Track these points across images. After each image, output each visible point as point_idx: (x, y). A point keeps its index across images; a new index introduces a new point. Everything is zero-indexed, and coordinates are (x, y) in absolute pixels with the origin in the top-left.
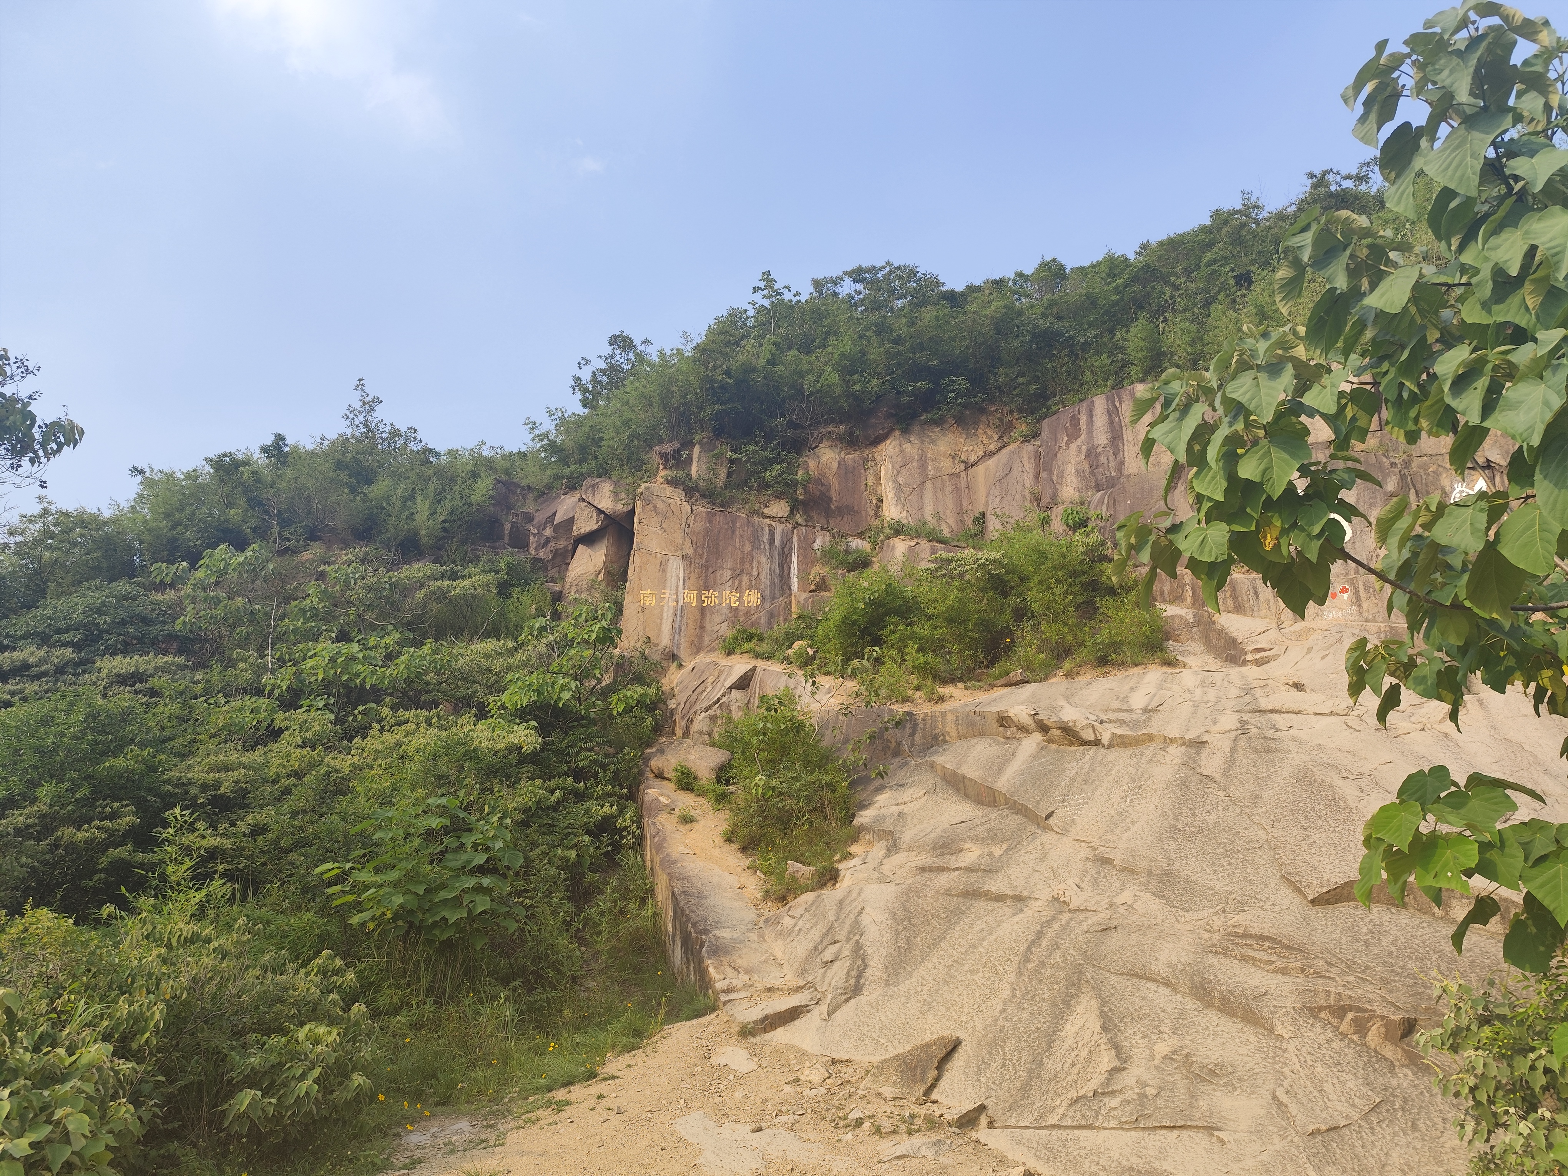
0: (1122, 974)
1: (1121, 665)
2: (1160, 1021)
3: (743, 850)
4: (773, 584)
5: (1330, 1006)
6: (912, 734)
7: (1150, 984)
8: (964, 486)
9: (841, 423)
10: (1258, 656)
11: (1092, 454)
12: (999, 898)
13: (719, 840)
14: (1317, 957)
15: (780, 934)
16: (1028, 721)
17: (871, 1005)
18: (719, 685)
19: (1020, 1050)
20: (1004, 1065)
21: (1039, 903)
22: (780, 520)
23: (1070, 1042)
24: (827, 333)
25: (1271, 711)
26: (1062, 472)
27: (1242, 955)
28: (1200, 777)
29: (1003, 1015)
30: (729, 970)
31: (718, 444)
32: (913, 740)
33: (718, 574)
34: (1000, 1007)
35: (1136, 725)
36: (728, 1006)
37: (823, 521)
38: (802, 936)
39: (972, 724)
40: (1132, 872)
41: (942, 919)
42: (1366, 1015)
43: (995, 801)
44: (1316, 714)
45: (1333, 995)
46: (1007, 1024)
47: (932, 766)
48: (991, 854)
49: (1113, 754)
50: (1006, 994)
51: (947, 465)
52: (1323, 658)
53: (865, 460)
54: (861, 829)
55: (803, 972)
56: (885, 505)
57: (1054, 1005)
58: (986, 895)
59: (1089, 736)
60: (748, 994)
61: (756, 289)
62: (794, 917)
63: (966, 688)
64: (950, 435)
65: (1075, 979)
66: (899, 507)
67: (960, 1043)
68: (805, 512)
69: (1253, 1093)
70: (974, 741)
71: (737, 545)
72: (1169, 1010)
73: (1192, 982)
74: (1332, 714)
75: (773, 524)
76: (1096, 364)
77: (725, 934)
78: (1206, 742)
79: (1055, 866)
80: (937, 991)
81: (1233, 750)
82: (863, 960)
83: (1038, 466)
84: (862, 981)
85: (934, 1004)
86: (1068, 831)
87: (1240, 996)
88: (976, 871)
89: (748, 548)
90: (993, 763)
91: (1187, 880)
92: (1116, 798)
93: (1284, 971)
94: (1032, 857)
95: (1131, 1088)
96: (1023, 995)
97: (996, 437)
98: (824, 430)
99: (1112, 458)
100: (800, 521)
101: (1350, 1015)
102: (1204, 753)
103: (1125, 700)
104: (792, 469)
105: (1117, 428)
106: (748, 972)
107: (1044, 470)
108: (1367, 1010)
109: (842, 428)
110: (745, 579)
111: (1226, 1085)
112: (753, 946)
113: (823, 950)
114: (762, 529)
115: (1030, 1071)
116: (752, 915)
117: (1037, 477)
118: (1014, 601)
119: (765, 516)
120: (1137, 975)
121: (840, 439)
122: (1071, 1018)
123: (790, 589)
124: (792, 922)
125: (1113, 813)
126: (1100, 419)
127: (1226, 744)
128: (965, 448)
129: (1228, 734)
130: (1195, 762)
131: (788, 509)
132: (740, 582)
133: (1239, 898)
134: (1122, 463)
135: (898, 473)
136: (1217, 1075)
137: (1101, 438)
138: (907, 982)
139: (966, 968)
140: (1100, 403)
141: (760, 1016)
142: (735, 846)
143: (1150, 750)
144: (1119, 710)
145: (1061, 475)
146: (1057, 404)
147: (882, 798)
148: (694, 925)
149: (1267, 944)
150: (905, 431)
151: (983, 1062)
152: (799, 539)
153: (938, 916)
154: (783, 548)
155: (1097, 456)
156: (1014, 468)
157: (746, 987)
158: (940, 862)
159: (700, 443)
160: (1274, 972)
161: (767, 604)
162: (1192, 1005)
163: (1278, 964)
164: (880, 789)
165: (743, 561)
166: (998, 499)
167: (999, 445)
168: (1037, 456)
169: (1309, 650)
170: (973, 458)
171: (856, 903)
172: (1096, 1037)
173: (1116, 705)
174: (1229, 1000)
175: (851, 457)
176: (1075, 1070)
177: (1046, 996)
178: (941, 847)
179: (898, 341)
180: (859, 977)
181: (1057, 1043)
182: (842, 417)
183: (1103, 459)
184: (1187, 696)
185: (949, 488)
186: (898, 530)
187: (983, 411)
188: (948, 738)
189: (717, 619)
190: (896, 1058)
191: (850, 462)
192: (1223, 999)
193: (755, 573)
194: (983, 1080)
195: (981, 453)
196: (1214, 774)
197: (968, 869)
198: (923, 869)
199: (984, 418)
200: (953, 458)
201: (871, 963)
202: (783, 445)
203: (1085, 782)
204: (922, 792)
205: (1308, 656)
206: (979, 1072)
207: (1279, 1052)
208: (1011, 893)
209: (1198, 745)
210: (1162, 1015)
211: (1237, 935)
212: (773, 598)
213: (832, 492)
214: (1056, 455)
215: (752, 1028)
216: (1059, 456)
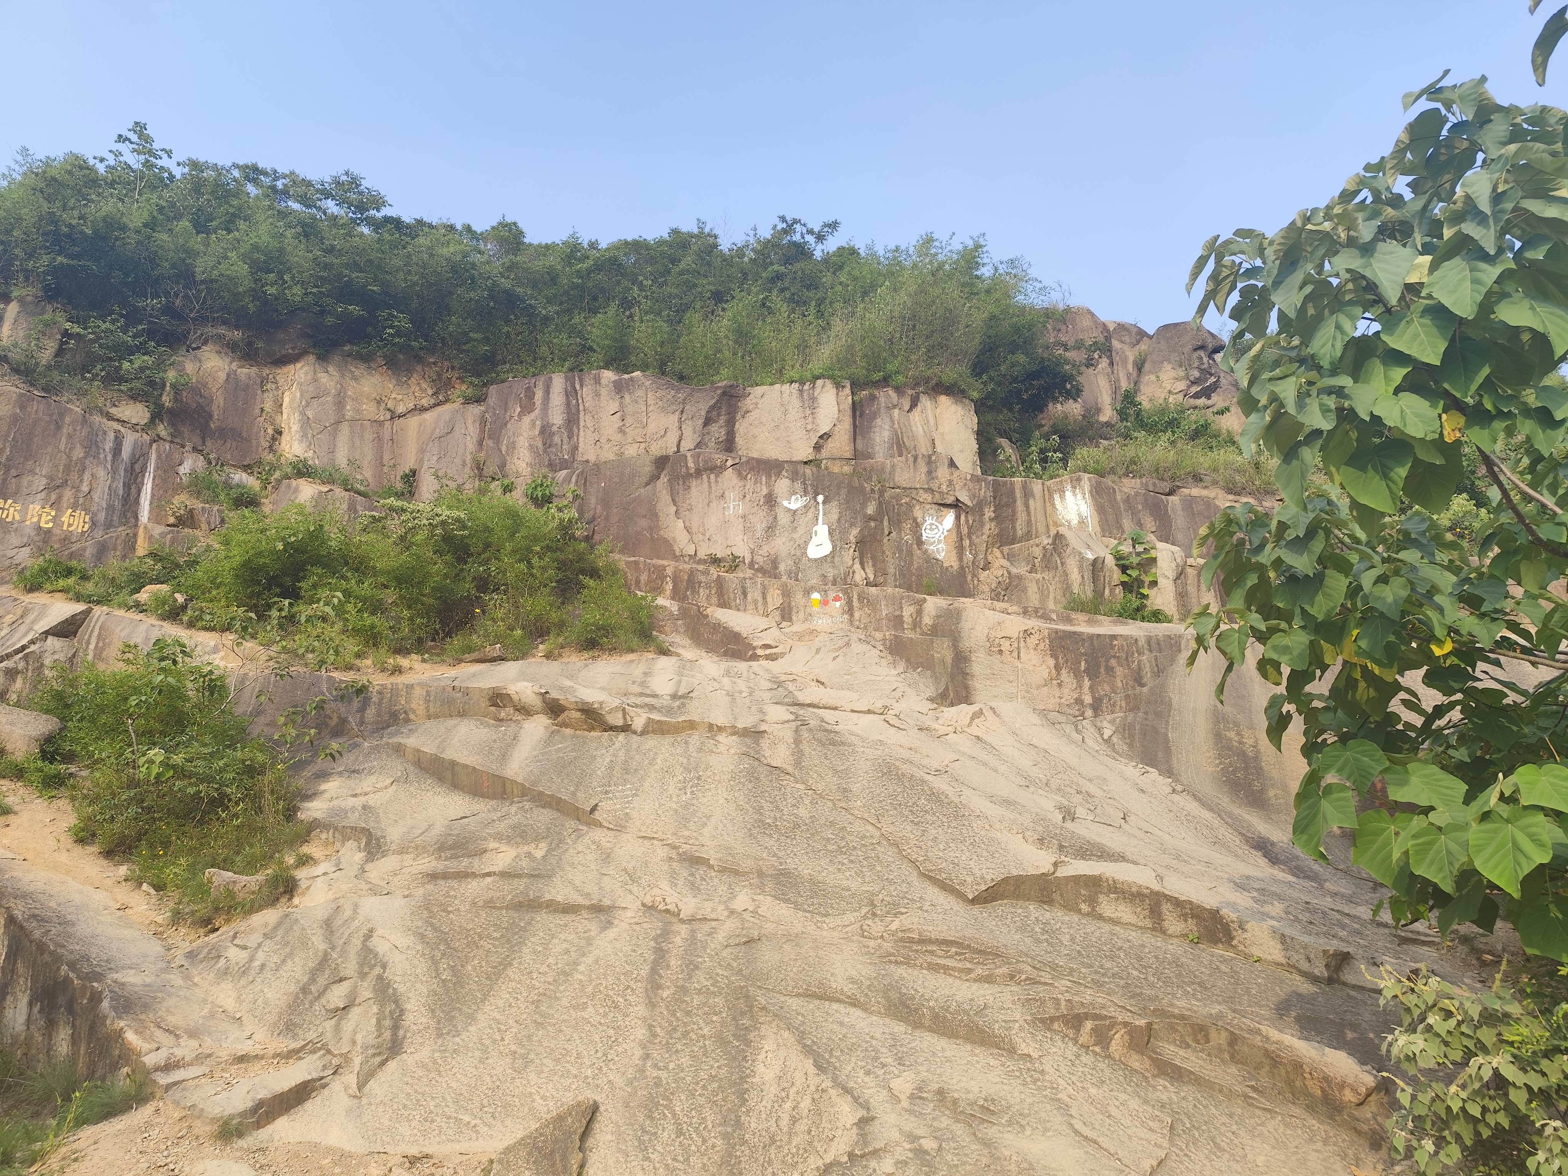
0: (798, 995)
1: (613, 650)
2: (876, 1050)
3: (109, 854)
4: (110, 508)
5: (1063, 1016)
6: (362, 709)
7: (835, 1006)
8: (387, 436)
9: (237, 327)
10: (768, 651)
11: (546, 431)
12: (569, 909)
13: (67, 840)
14: (1018, 961)
15: (225, 973)
16: (533, 701)
17: (424, 1066)
18: (23, 628)
19: (699, 1109)
20: (680, 1133)
21: (629, 914)
22: (134, 427)
23: (772, 1090)
24: (233, 215)
25: (809, 705)
26: (513, 443)
27: (929, 964)
28: (769, 769)
29: (649, 1063)
30: (158, 1033)
31: (49, 308)
32: (362, 717)
33: (25, 481)
34: (638, 1052)
35: (669, 711)
36: (176, 1094)
37: (197, 440)
38: (267, 973)
39: (451, 702)
40: (736, 873)
41: (495, 939)
42: (1107, 1022)
43: (504, 792)
44: (853, 711)
45: (1063, 1003)
46: (663, 1074)
47: (399, 750)
48: (529, 855)
49: (651, 742)
50: (641, 1033)
51: (369, 409)
52: (834, 659)
53: (263, 381)
54: (314, 826)
55: (289, 1028)
56: (285, 439)
57: (721, 1041)
58: (548, 906)
59: (617, 720)
60: (206, 1070)
61: (121, 139)
62: (245, 948)
63: (424, 661)
64: (377, 376)
65: (742, 1006)
66: (304, 445)
67: (598, 1108)
68: (172, 424)
69: (1047, 1130)
70: (451, 722)
71: (62, 447)
72: (878, 1035)
73: (888, 999)
74: (869, 712)
75: (123, 430)
76: (555, 341)
77: (131, 978)
78: (765, 732)
79: (630, 867)
80: (529, 1037)
81: (797, 742)
82: (396, 1002)
83: (482, 431)
84: (401, 1033)
85: (532, 1056)
86: (625, 827)
87: (957, 1012)
88: (519, 876)
89: (78, 453)
90: (491, 748)
91: (812, 881)
92: (672, 790)
93: (989, 979)
94: (590, 857)
95: (898, 1144)
96: (669, 1033)
97: (430, 392)
98: (209, 330)
99: (566, 440)
100: (163, 434)
101: (1089, 1025)
102: (765, 743)
103: (643, 684)
104: (160, 365)
105: (574, 411)
106: (193, 1034)
107: (490, 438)
108: (1105, 1017)
109: (237, 335)
110: (68, 494)
111: (1010, 1123)
112: (181, 993)
113: (321, 994)
114: (105, 433)
115: (726, 1136)
116: (155, 948)
117: (480, 443)
118: (475, 568)
119: (110, 417)
120: (815, 996)
121: (232, 347)
122: (761, 1057)
123: (136, 518)
124: (244, 955)
125: (674, 806)
126: (557, 398)
127: (788, 735)
128: (393, 396)
129: (787, 725)
130: (757, 752)
131: (148, 415)
132: (60, 497)
133: (888, 899)
134: (576, 448)
135: (308, 405)
136: (993, 1113)
137: (557, 418)
138: (472, 1029)
139: (565, 1002)
140: (558, 382)
141: (250, 1104)
142: (95, 849)
143: (695, 739)
144: (641, 695)
145: (512, 446)
146: (508, 372)
147: (331, 786)
148: (72, 965)
149: (954, 950)
150: (323, 358)
151: (644, 1131)
152: (159, 457)
153: (489, 936)
154: (133, 464)
155: (552, 434)
156: (457, 428)
157: (201, 1058)
158: (453, 866)
159: (21, 300)
160: (975, 981)
161: (98, 534)
162: (899, 1028)
163: (979, 971)
164: (323, 775)
165: (68, 469)
166: (435, 458)
167: (432, 401)
168: (483, 422)
169: (818, 651)
170: (401, 409)
171: (357, 923)
172: (814, 1081)
173: (636, 689)
174: (945, 1017)
175: (246, 372)
176: (802, 1126)
177: (706, 1031)
178: (451, 848)
179: (330, 250)
180: (396, 1027)
181: (753, 1094)
182: (239, 319)
183: (557, 439)
184: (716, 685)
185: (369, 435)
186: (302, 470)
187: (419, 360)
188: (412, 716)
189: (14, 540)
190: (521, 1142)
191: (243, 378)
192: (935, 1017)
193: (85, 488)
194: (655, 1157)
195: (411, 406)
196: (784, 766)
197: (505, 875)
198: (433, 877)
199: (419, 368)
200: (379, 403)
201: (408, 1006)
202: (151, 334)
203: (627, 771)
204: (388, 781)
205: (818, 656)
206: (643, 1147)
207: (1036, 1075)
208: (587, 903)
209: (755, 734)
210: (874, 1042)
211: (912, 941)
212: (109, 525)
213: (214, 408)
214: (506, 425)
215: (240, 1123)
216: (509, 426)
